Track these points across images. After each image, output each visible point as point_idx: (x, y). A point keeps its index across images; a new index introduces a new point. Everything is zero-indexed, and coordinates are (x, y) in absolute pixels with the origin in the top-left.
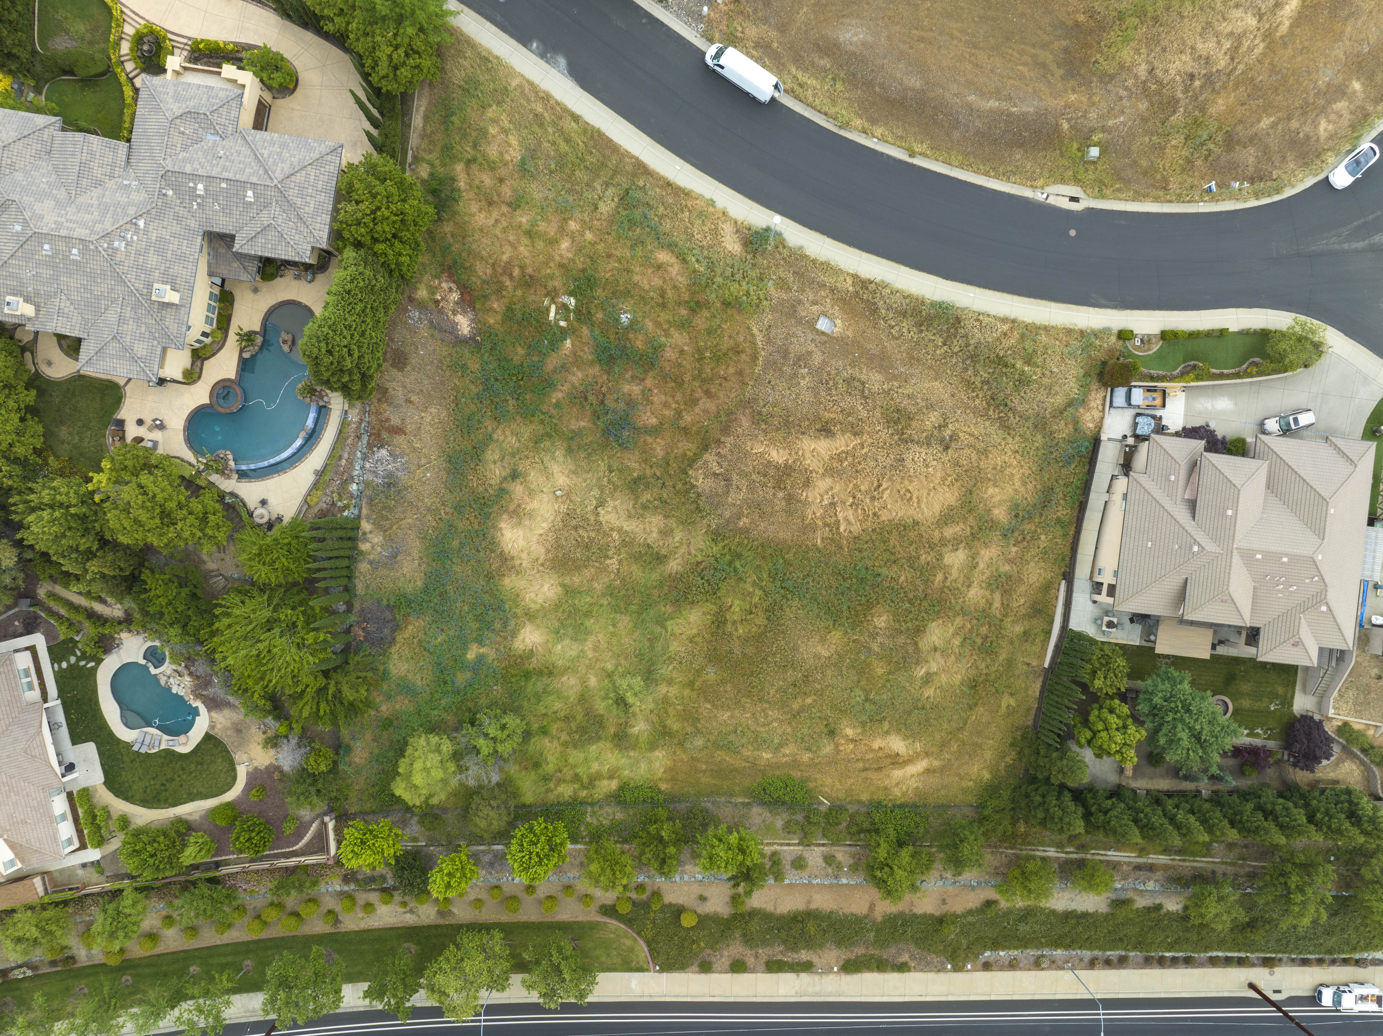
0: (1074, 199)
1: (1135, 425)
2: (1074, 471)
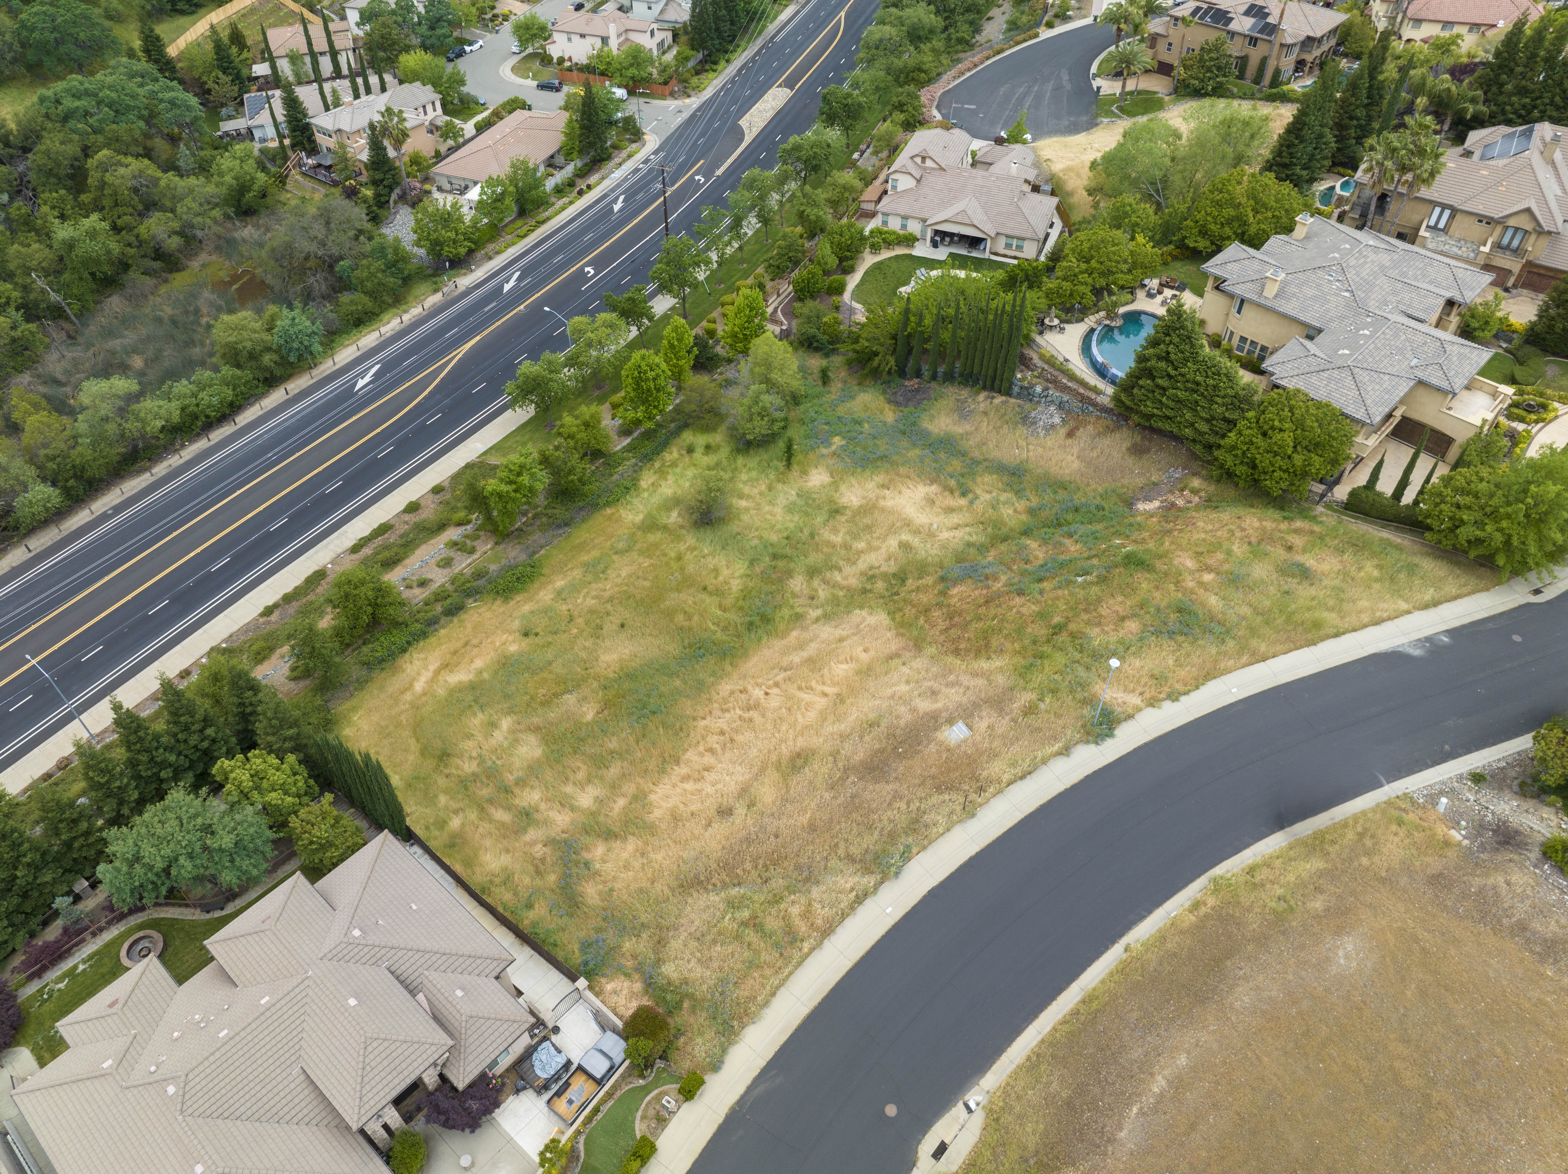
0: (941, 1150)
2: (568, 943)
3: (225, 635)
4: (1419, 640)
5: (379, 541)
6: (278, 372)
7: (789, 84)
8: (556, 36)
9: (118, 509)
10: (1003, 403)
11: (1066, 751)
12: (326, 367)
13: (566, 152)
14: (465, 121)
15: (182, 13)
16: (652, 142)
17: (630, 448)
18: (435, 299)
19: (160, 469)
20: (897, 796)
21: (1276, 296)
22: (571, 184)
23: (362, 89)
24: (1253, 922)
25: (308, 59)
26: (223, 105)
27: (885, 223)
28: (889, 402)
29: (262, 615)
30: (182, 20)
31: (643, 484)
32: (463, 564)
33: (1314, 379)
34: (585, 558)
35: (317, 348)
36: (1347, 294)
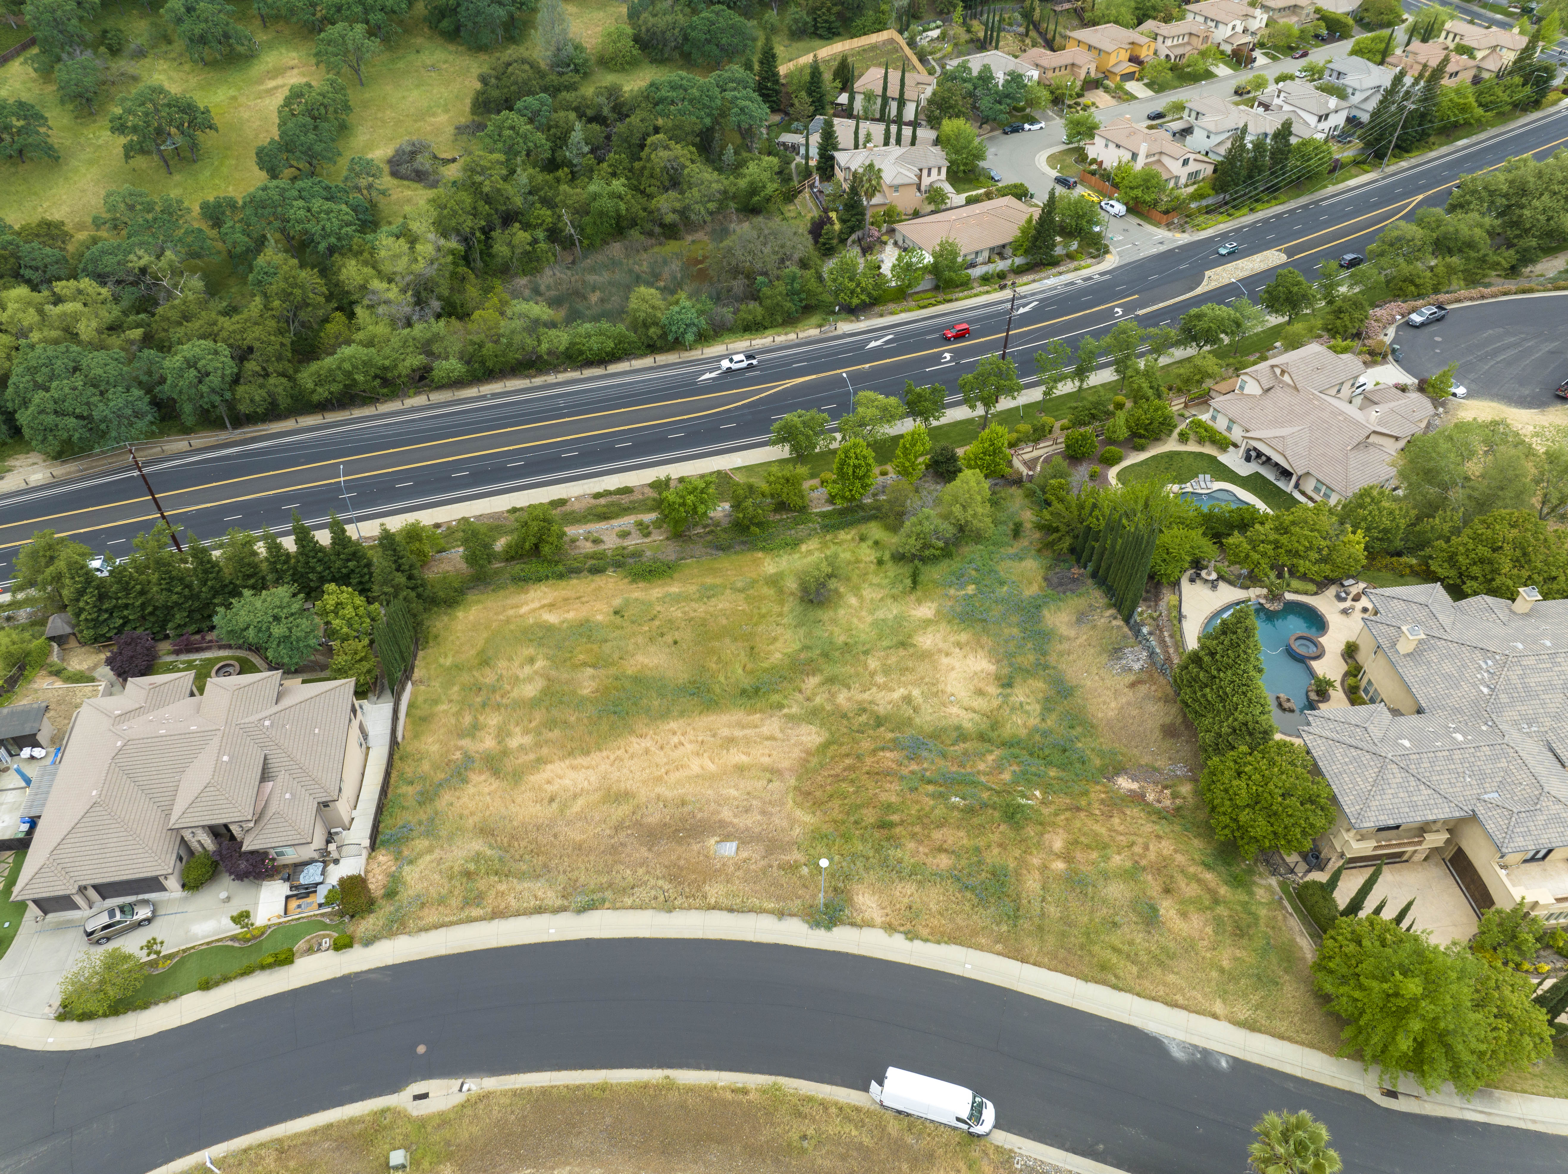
0: (422, 1096)
1: (323, 873)
2: (397, 820)
3: (478, 513)
4: (1196, 1047)
5: (615, 498)
6: (658, 344)
7: (1290, 252)
8: (1097, 139)
9: (495, 396)
10: (1118, 627)
11: (781, 914)
12: (696, 354)
13: (1016, 246)
14: (959, 192)
15: (821, 37)
16: (1110, 262)
17: (823, 515)
18: (814, 332)
19: (538, 381)
20: (644, 863)
21: (1408, 655)
22: (1002, 276)
23: (893, 140)
24: (766, 1134)
25: (879, 101)
26: (797, 120)
27: (1214, 418)
28: (1046, 579)
29: (508, 511)
30: (817, 42)
31: (804, 548)
32: (634, 542)
33: (1339, 751)
34: (709, 580)
35: (690, 337)
36: (1485, 690)
